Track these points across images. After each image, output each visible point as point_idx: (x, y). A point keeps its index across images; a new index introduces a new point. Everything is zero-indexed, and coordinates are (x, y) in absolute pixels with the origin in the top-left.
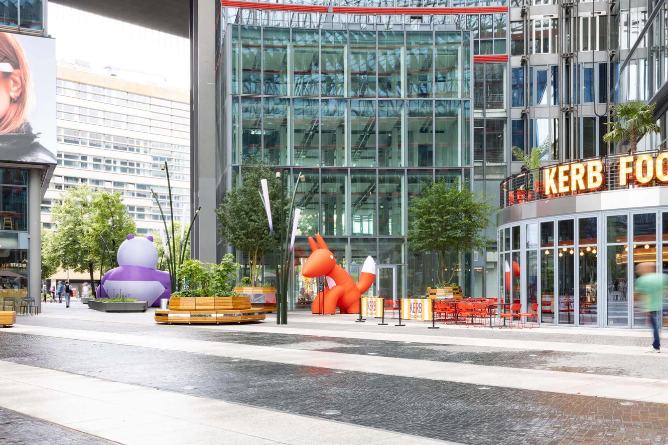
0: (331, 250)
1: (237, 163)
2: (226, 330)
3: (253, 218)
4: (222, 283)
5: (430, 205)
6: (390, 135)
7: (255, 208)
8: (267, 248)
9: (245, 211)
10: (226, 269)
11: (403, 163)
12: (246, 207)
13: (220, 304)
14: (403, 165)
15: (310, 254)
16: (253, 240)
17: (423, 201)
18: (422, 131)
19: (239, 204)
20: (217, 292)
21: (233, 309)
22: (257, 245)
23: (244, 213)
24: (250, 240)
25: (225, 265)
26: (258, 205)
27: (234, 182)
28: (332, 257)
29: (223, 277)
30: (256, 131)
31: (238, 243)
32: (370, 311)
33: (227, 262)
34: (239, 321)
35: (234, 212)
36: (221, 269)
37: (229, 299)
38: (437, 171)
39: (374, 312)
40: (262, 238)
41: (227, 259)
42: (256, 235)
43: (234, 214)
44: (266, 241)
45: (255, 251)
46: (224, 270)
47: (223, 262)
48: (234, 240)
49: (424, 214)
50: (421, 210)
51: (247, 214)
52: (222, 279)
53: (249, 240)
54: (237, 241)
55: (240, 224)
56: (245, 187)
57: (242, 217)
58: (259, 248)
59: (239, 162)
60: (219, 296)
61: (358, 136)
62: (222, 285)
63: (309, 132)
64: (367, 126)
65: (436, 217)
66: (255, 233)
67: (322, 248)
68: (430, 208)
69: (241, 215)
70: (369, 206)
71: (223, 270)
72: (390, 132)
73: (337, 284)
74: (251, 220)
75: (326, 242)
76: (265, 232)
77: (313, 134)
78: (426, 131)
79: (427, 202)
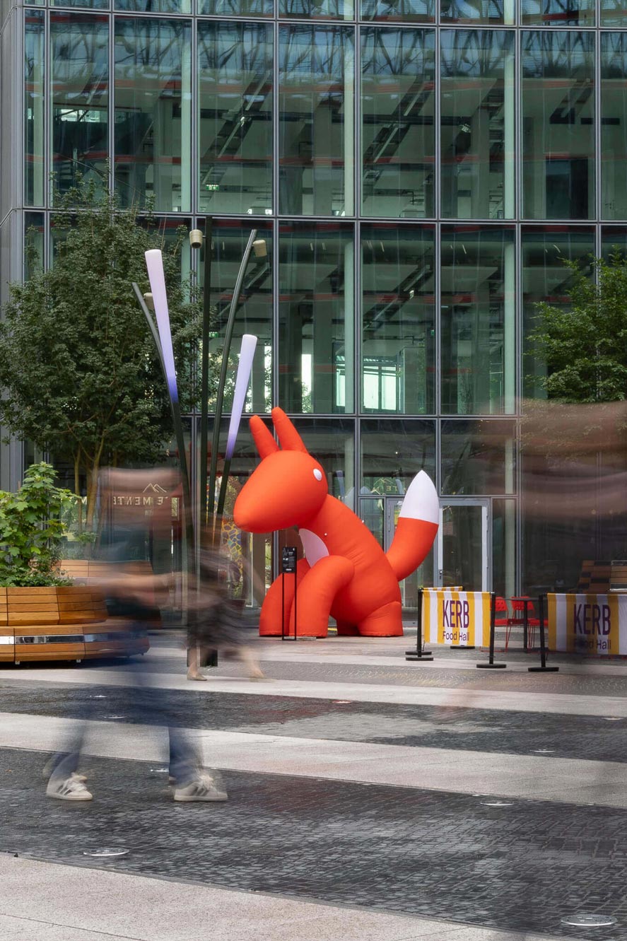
0: (313, 455)
1: (38, 204)
2: (56, 683)
3: (89, 360)
4: (21, 548)
5: (592, 328)
6: (465, 129)
7: (96, 334)
8: (129, 447)
9: (66, 341)
10: (35, 507)
11: (511, 210)
12: (69, 330)
13: (22, 607)
14: (509, 215)
15: (255, 466)
16: (90, 424)
17: (571, 317)
18: (556, 118)
19: (48, 320)
20: (11, 573)
21: (59, 622)
22: (100, 439)
23: (64, 346)
24: (81, 424)
25: (32, 494)
26: (102, 324)
27: (31, 255)
28: (317, 473)
29: (26, 529)
30: (81, 112)
31: (46, 432)
32: (449, 630)
33: (38, 486)
34: (79, 656)
35: (34, 342)
36: (21, 506)
37: (47, 594)
38: (607, 231)
39: (463, 631)
40: (114, 420)
41: (37, 476)
42: (98, 411)
43: (35, 349)
44: (126, 426)
45: (93, 455)
46: (30, 509)
47: (25, 486)
48: (35, 425)
49: (577, 355)
50: (567, 344)
51: (72, 348)
52: (21, 534)
53: (78, 423)
54: (44, 426)
55: (52, 378)
56: (65, 273)
57: (59, 357)
58: (104, 447)
59: (45, 200)
60: (18, 583)
61: (376, 129)
62: (24, 552)
63: (237, 116)
64: (404, 104)
65: (610, 364)
66: (92, 404)
67: (289, 448)
68: (592, 336)
69: (57, 353)
70: (403, 330)
71: (25, 510)
72: (467, 121)
73: (332, 553)
74: (83, 368)
75: (299, 433)
76: (127, 400)
77: (247, 124)
78: (570, 119)
79: (583, 319)
